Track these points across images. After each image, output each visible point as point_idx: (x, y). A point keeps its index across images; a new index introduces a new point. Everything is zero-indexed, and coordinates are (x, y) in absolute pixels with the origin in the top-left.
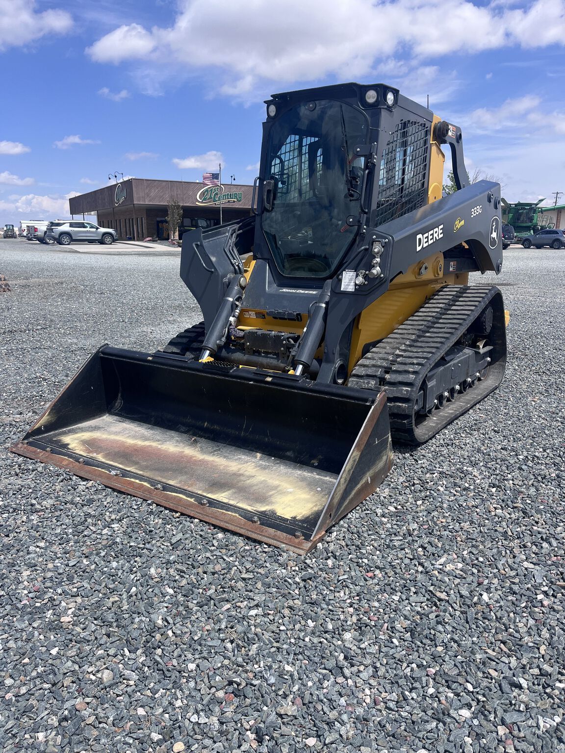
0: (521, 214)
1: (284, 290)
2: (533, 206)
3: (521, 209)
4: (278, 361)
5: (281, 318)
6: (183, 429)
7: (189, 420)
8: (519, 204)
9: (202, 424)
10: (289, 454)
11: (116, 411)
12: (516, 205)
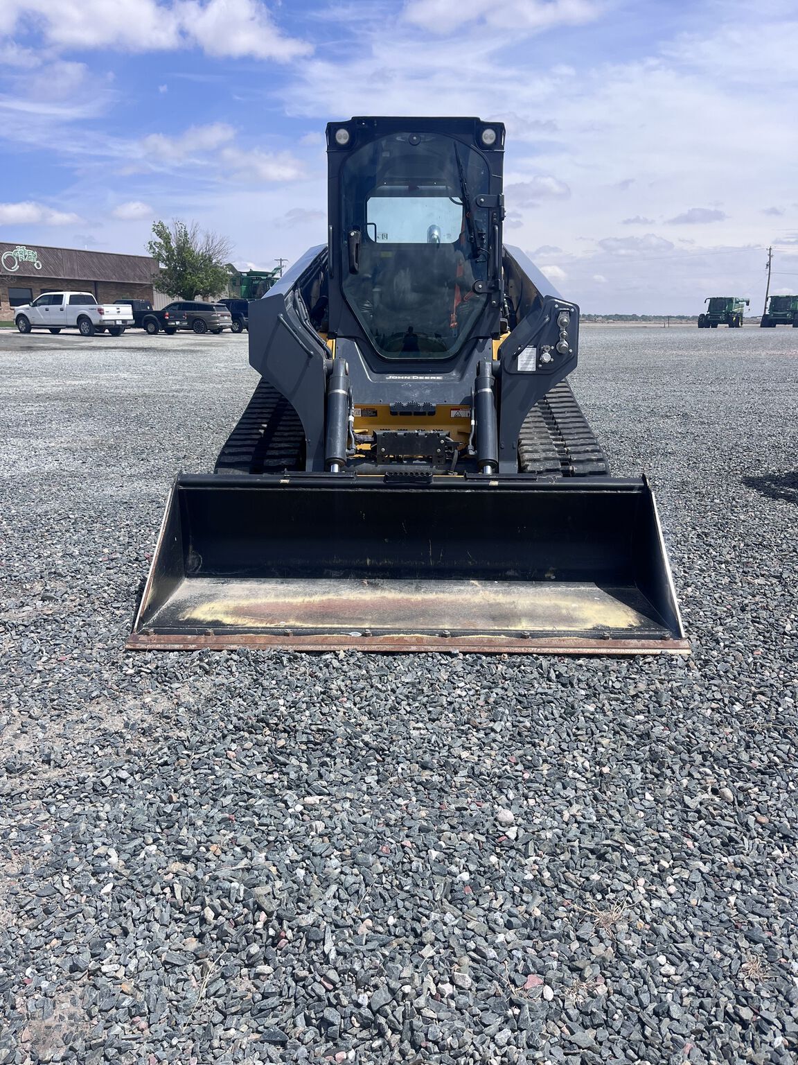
0: (256, 286)
1: (390, 377)
2: (270, 276)
3: (257, 280)
4: (432, 467)
5: (402, 414)
6: (335, 573)
7: (337, 561)
8: (251, 273)
9: (362, 562)
10: (510, 573)
11: (197, 572)
12: (248, 274)
